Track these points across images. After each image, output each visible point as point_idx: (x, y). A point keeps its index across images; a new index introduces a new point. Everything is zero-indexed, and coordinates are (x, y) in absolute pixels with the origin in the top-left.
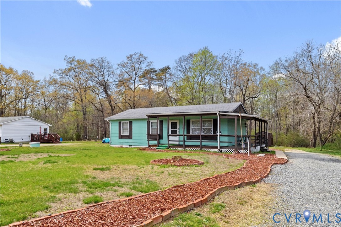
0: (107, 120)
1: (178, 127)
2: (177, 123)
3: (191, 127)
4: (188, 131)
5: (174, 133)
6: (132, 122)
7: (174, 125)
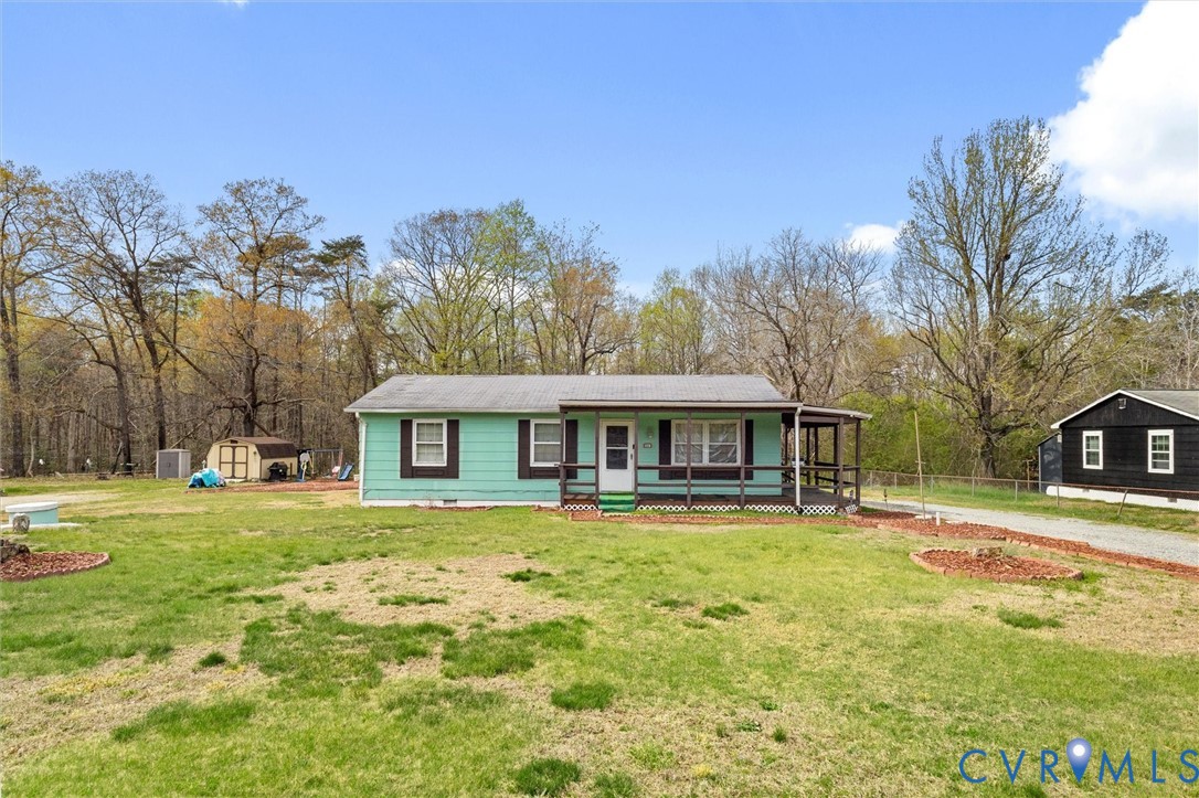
0: (357, 415)
1: (631, 441)
2: (625, 429)
3: (673, 443)
4: (665, 454)
5: (617, 461)
6: (457, 421)
7: (617, 435)
